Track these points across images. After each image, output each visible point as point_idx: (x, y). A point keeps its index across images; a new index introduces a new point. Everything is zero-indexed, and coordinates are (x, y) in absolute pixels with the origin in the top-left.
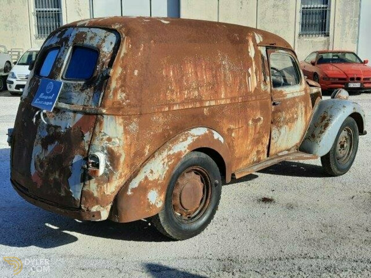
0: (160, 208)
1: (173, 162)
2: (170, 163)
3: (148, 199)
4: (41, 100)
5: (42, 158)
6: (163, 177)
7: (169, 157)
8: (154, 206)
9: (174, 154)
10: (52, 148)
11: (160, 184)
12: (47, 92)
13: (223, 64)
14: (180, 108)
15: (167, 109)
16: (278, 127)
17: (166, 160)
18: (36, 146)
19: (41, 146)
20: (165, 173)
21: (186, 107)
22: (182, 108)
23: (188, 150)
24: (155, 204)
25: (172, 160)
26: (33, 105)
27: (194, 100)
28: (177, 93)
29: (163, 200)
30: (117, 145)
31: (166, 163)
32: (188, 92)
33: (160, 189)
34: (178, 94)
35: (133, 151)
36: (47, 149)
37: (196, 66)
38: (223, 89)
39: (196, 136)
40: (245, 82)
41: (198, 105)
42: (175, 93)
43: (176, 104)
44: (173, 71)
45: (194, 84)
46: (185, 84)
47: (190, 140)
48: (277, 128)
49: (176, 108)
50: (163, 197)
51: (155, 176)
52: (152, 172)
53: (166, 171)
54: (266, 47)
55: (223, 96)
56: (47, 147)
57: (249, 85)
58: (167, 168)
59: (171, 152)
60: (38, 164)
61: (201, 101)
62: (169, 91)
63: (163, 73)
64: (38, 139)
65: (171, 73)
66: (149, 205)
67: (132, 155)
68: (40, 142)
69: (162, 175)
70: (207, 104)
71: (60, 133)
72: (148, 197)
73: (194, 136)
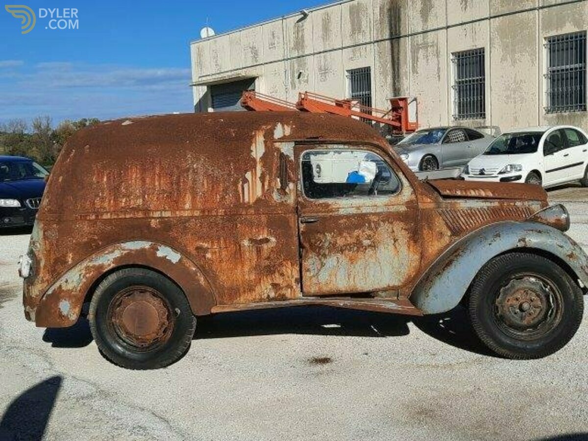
0: (73, 321)
1: (92, 275)
2: (88, 275)
3: (60, 309)
6: (79, 289)
7: (87, 268)
8: (67, 318)
9: (94, 267)
11: (75, 296)
13: (193, 168)
14: (113, 217)
15: (93, 217)
16: (318, 254)
17: (84, 272)
20: (81, 285)
21: (120, 217)
22: (116, 217)
23: (114, 265)
24: (68, 315)
25: (91, 272)
27: (136, 209)
28: (110, 201)
29: (77, 312)
30: (38, 249)
31: (83, 274)
32: (126, 200)
33: (74, 300)
34: (112, 202)
35: (53, 257)
37: (144, 170)
38: (188, 198)
39: (127, 250)
40: (236, 191)
41: (140, 215)
42: (107, 200)
43: (107, 212)
44: (108, 178)
45: (138, 191)
46: (124, 190)
47: (117, 254)
48: (318, 256)
49: (105, 217)
50: (77, 310)
51: (70, 286)
52: (67, 281)
53: (83, 283)
54: (295, 142)
55: (187, 206)
57: (243, 193)
58: (84, 280)
59: (91, 264)
61: (146, 211)
62: (98, 199)
63: (94, 179)
65: (105, 179)
66: (61, 316)
67: (52, 261)
69: (78, 286)
70: (157, 214)
72: (60, 307)
73: (124, 250)
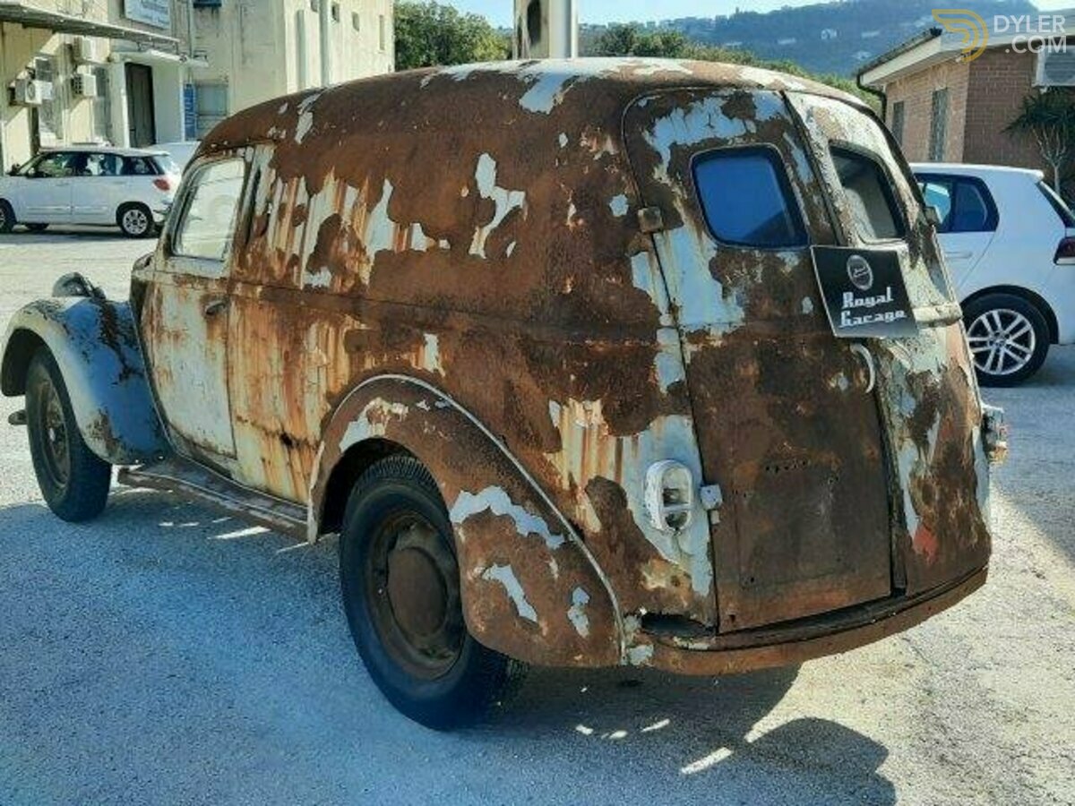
4: (856, 312)
5: (921, 474)
10: (936, 433)
12: (863, 287)
18: (900, 448)
19: (912, 443)
26: (842, 335)
36: (928, 443)
56: (926, 437)
60: (919, 495)
64: (901, 428)
68: (907, 433)
71: (934, 385)
